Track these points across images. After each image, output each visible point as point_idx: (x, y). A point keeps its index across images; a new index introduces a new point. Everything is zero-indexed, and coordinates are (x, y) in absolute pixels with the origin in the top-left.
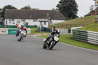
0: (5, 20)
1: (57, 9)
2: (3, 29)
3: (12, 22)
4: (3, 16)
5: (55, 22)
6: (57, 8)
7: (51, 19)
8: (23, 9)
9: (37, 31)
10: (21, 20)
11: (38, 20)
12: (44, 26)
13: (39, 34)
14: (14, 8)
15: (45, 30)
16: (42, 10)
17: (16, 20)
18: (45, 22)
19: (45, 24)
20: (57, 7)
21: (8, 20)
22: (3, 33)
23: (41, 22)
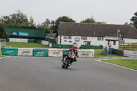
0: (59, 37)
1: (131, 24)
2: (56, 49)
3: (68, 40)
4: (56, 32)
5: (128, 41)
6: (132, 22)
7: (122, 38)
8: (84, 22)
9: (103, 54)
10: (80, 37)
11: (105, 38)
12: (113, 47)
13: (106, 58)
14: (71, 21)
15: (114, 52)
16: (110, 25)
17: (73, 38)
18: (114, 41)
19: (114, 44)
20: (132, 20)
21: (63, 37)
22: (55, 55)
23: (109, 41)
